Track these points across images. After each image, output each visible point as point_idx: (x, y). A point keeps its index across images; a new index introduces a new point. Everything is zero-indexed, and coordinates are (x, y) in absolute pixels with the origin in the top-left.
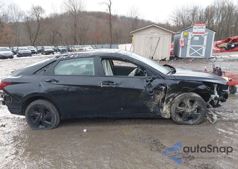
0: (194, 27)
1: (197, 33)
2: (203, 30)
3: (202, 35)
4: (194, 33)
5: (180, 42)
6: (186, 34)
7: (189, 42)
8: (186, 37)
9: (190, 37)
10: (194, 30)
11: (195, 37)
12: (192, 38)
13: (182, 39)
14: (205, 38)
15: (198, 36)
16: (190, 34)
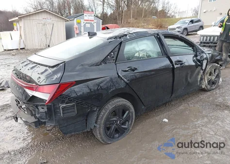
0: (85, 14)
1: (88, 20)
2: (92, 18)
3: (92, 22)
4: (85, 20)
5: (75, 29)
6: (79, 21)
7: (82, 28)
8: (79, 23)
9: (82, 24)
10: (86, 18)
11: (87, 25)
12: (85, 25)
13: (76, 26)
14: (95, 25)
15: (89, 23)
16: (82, 21)
